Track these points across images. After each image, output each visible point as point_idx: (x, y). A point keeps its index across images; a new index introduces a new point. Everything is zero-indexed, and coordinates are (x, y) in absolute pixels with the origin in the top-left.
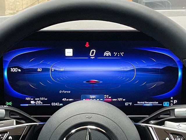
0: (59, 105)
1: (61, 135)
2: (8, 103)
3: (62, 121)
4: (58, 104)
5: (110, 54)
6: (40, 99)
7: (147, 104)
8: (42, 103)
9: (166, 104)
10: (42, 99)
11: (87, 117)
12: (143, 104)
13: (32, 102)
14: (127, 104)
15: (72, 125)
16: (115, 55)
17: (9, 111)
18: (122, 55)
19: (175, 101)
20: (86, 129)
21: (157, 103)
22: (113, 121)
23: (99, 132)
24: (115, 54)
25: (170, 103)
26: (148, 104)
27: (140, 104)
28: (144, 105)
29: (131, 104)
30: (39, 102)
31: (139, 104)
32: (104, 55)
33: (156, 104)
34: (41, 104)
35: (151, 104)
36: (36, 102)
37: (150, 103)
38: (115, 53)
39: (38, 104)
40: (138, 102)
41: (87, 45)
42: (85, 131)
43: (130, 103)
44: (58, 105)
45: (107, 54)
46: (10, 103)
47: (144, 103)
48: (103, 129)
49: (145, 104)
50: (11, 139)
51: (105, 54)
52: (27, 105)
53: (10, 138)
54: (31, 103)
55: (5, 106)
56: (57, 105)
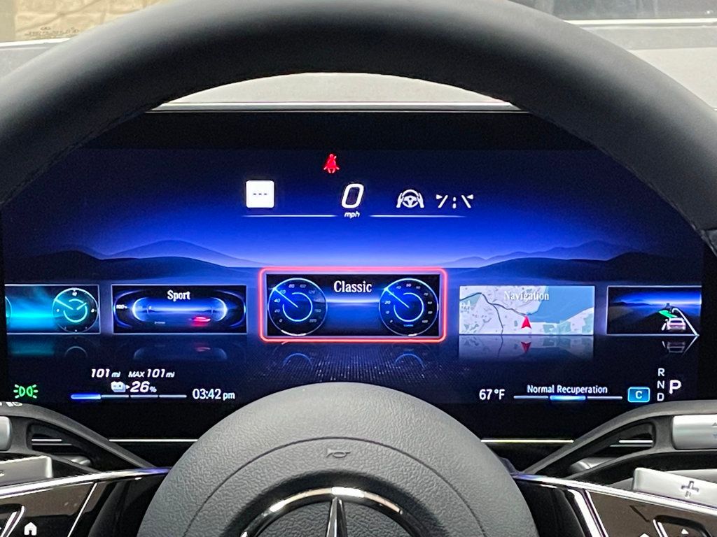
0: (221, 396)
1: (227, 521)
2: (20, 391)
3: (235, 469)
4: (216, 394)
5: (421, 201)
6: (146, 375)
7: (562, 394)
8: (154, 389)
9: (639, 395)
10: (155, 373)
11: (330, 451)
12: (549, 394)
13: (117, 386)
14: (487, 393)
15: (271, 484)
16: (440, 206)
17: (26, 423)
18: (469, 206)
19: (675, 385)
20: (327, 499)
21: (605, 389)
22: (431, 469)
23: (379, 514)
24: (441, 200)
25: (655, 391)
26: (567, 394)
27: (537, 394)
28: (552, 397)
29: (501, 395)
30: (143, 386)
31: (533, 394)
32: (398, 206)
33: (598, 394)
34: (153, 393)
35: (580, 394)
36: (132, 386)
37: (577, 390)
38: (438, 197)
39: (140, 393)
40: (530, 389)
41: (331, 167)
42: (324, 506)
43: (496, 391)
44: (217, 397)
45: (410, 199)
46: (31, 391)
47: (551, 390)
48: (392, 501)
49: (556, 393)
50: (34, 533)
51: (400, 201)
52: (98, 397)
53: (31, 528)
54: (113, 388)
55: (9, 404)
56: (213, 396)
